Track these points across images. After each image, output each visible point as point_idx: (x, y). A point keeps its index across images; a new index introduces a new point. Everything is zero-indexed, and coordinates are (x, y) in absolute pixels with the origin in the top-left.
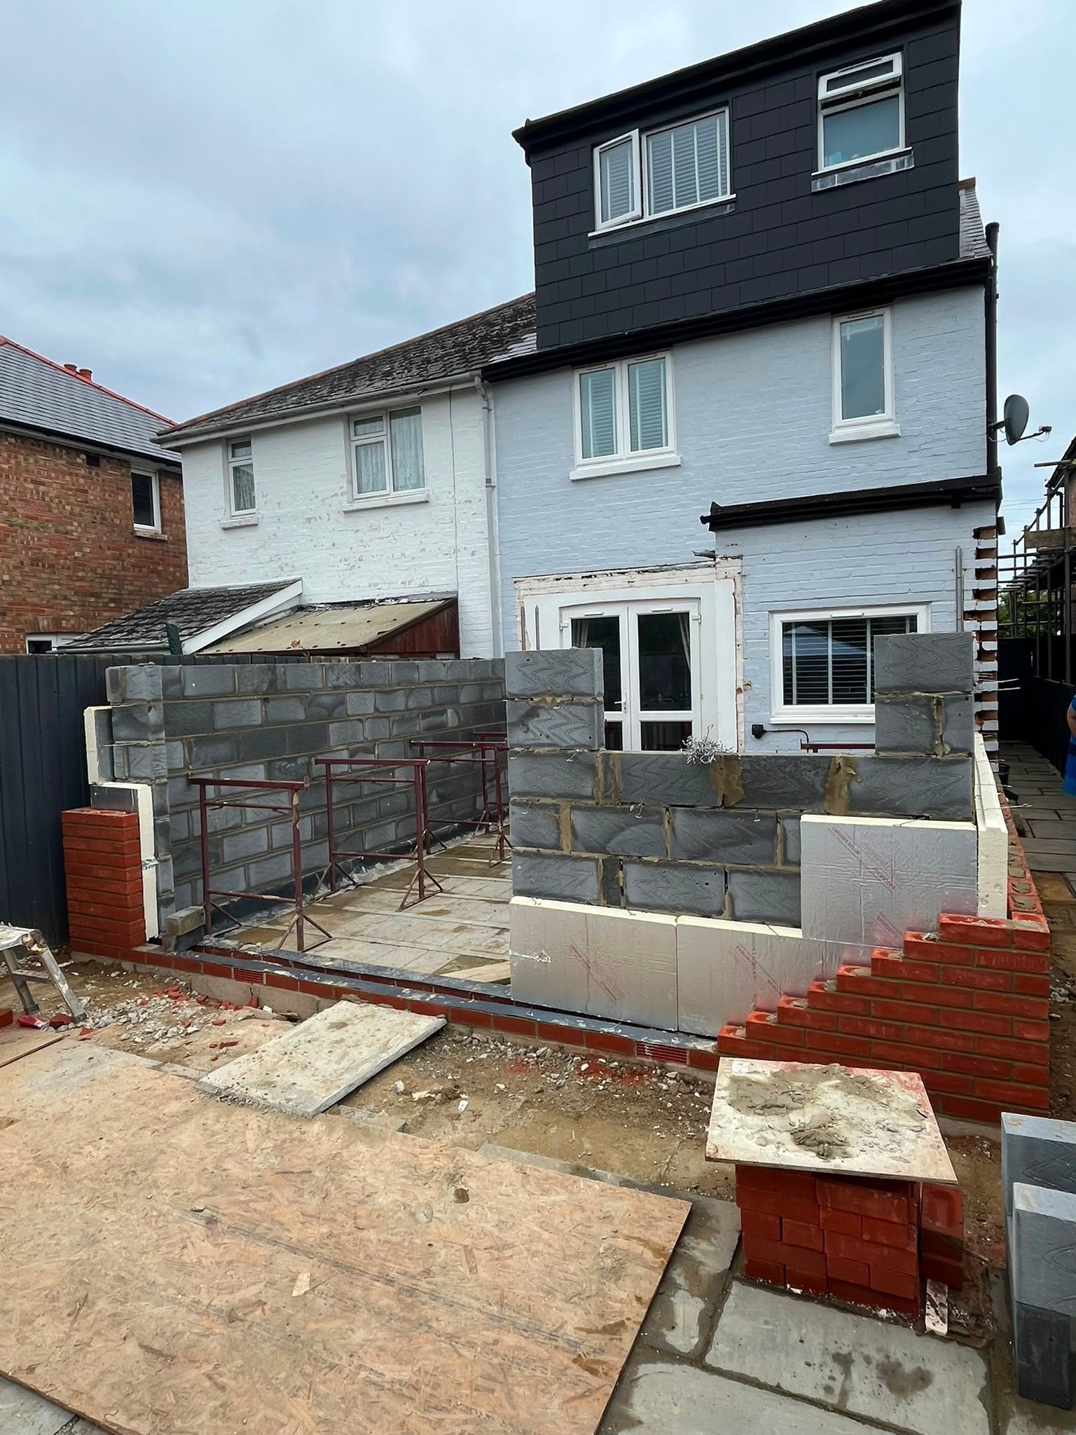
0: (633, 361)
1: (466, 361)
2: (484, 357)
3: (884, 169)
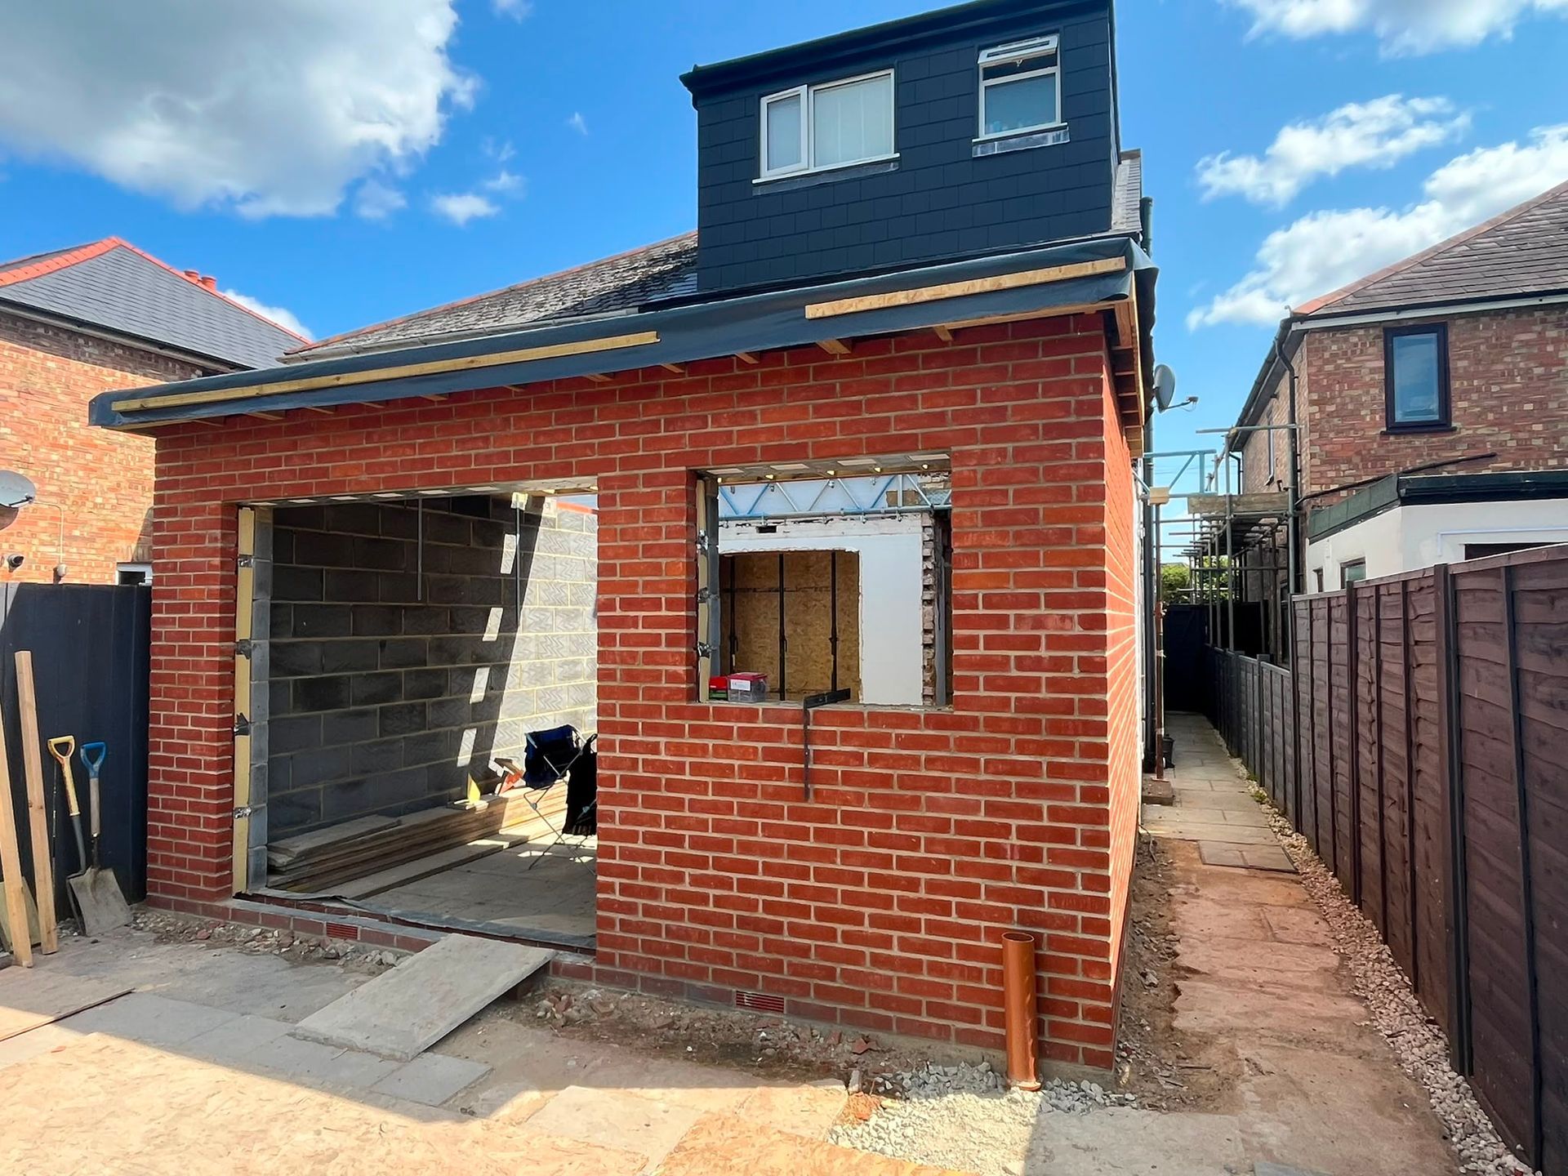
1: (623, 298)
2: (642, 294)
3: (1041, 141)
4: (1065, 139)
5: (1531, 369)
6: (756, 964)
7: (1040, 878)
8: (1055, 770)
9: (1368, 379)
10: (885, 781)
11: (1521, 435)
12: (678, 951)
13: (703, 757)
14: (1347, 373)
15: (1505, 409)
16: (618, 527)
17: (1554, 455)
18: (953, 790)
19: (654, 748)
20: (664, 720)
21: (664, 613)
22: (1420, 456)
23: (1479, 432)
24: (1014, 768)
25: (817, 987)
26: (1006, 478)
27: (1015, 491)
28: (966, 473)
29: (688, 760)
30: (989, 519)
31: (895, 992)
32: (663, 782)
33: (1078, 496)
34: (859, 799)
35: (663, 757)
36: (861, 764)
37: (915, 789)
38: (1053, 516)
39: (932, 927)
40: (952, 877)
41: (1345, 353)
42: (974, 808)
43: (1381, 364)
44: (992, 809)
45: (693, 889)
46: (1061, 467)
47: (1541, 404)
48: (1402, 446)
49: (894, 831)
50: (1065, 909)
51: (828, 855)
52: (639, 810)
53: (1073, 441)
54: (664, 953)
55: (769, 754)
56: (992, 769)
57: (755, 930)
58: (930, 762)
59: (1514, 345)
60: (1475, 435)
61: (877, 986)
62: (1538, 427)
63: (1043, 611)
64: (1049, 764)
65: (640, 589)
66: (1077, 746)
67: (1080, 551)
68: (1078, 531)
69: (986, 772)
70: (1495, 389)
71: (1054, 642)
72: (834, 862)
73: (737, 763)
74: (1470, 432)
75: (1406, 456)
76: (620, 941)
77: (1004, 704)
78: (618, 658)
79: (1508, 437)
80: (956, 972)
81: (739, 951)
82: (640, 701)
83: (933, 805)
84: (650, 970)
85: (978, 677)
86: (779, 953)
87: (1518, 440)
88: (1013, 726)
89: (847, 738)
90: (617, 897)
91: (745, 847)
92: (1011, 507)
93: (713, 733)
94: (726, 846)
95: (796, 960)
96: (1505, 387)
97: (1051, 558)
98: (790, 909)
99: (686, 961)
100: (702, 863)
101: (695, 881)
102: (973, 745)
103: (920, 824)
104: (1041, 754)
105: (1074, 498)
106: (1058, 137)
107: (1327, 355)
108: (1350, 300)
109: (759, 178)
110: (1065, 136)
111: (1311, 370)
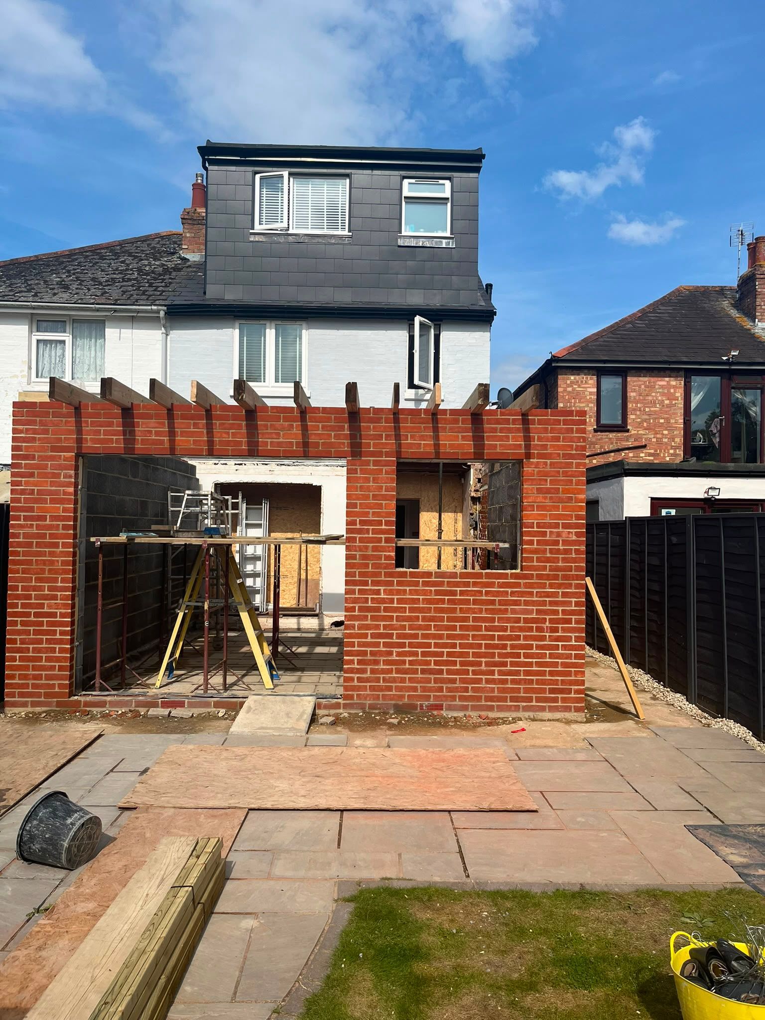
0: (279, 322)
1: (143, 294)
2: (159, 293)
3: (439, 243)
4: (452, 245)
5: (663, 401)
6: (430, 690)
7: (558, 639)
8: (564, 595)
9: (588, 397)
10: (493, 602)
11: (658, 436)
12: (390, 689)
13: (404, 595)
14: (578, 393)
15: (652, 421)
16: (359, 485)
17: (672, 447)
18: (522, 604)
19: (378, 592)
20: (383, 578)
21: (384, 527)
22: (612, 443)
23: (640, 432)
24: (548, 595)
25: (460, 696)
26: (547, 474)
27: (550, 480)
28: (530, 471)
29: (396, 597)
30: (539, 491)
31: (496, 694)
32: (382, 608)
33: (576, 484)
34: (481, 611)
35: (382, 596)
36: (482, 596)
37: (506, 605)
38: (565, 491)
39: (513, 664)
40: (522, 642)
41: (577, 382)
42: (531, 612)
43: (595, 390)
44: (539, 612)
45: (397, 658)
46: (569, 471)
47: (667, 420)
48: (604, 437)
49: (496, 624)
50: (568, 651)
51: (466, 637)
52: (369, 622)
53: (574, 461)
54: (382, 690)
55: (437, 593)
56: (539, 595)
57: (430, 674)
58: (513, 593)
59: (657, 387)
60: (638, 434)
61: (488, 692)
62: (666, 432)
63: (561, 530)
64: (562, 592)
65: (370, 515)
66: (573, 584)
67: (576, 506)
68: (575, 497)
69: (536, 597)
70: (647, 410)
71: (565, 542)
72: (469, 640)
73: (421, 597)
74: (636, 432)
75: (606, 442)
76: (357, 687)
77: (545, 568)
78: (358, 549)
79: (652, 436)
80: (523, 682)
81: (421, 685)
82: (370, 569)
83: (514, 612)
84: (374, 700)
85: (533, 557)
86: (442, 683)
87: (657, 438)
88: (548, 577)
89: (475, 584)
90: (356, 666)
91: (425, 636)
92: (548, 486)
93: (409, 584)
94: (416, 636)
95: (450, 685)
96: (652, 409)
97: (564, 509)
98: (447, 663)
99: (394, 692)
100: (403, 645)
101: (398, 654)
102: (531, 586)
103: (508, 620)
104: (559, 589)
105: (574, 484)
106: (449, 243)
107: (568, 382)
108: (580, 351)
109: (254, 229)
110: (453, 243)
111: (560, 390)
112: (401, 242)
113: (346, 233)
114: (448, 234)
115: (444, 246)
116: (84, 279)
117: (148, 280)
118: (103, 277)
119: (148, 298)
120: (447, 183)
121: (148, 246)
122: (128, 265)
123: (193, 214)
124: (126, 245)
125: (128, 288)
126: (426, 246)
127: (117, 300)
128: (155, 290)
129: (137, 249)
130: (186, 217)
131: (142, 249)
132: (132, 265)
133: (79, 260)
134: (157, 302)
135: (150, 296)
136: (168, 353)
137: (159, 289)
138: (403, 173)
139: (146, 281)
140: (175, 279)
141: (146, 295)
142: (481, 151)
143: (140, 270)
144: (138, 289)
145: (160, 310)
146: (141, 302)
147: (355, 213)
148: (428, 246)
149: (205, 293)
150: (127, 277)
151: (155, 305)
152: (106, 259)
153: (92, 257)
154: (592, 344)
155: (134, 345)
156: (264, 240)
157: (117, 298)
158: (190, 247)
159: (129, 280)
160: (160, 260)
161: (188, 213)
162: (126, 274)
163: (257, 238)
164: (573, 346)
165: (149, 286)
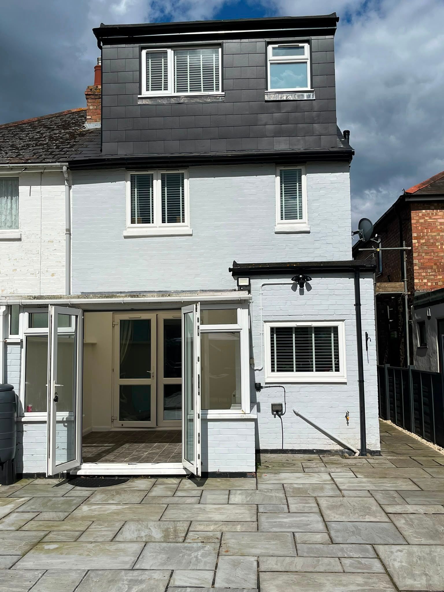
1: (51, 154)
2: (63, 153)
3: (301, 97)
4: (313, 97)
9: (439, 227)
14: (430, 224)
41: (429, 214)
106: (310, 96)
107: (420, 214)
108: (430, 188)
109: (141, 95)
110: (313, 96)
111: (413, 221)
112: (267, 98)
113: (220, 92)
114: (309, 88)
115: (305, 98)
116: (4, 146)
117: (56, 144)
118: (19, 144)
119: (54, 157)
120: (306, 46)
121: (60, 120)
122: (42, 134)
123: (95, 91)
124: (44, 120)
125: (39, 150)
126: (289, 99)
127: (28, 160)
128: (61, 151)
129: (51, 123)
130: (89, 93)
131: (55, 122)
132: (45, 134)
133: (3, 133)
134: (61, 160)
135: (56, 155)
136: (71, 202)
137: (64, 150)
138: (268, 40)
139: (55, 145)
140: (78, 142)
141: (53, 155)
142: (336, 15)
143: (51, 138)
144: (47, 151)
145: (63, 166)
146: (48, 160)
147: (227, 75)
148: (292, 99)
149: (101, 151)
150: (39, 143)
151: (59, 162)
152: (25, 131)
153: (14, 130)
154: (440, 181)
155: (43, 196)
156: (150, 103)
157: (28, 158)
158: (93, 117)
159: (41, 145)
160: (69, 129)
161: (91, 90)
162: (39, 141)
163: (144, 102)
164: (423, 184)
165: (56, 148)
